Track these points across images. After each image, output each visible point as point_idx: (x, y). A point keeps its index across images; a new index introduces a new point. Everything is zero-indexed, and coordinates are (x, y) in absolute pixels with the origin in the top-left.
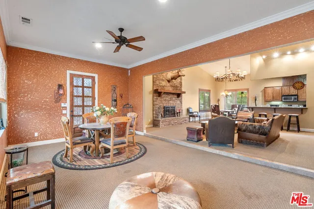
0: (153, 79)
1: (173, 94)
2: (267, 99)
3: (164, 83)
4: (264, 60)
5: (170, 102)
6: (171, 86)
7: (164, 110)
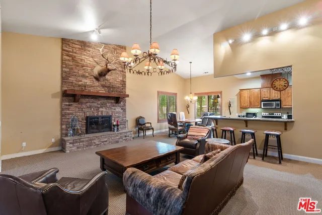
0: (62, 74)
1: (108, 98)
2: (242, 105)
3: (88, 82)
4: (231, 45)
5: (101, 109)
6: (103, 86)
7: (87, 123)
